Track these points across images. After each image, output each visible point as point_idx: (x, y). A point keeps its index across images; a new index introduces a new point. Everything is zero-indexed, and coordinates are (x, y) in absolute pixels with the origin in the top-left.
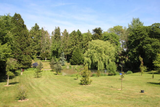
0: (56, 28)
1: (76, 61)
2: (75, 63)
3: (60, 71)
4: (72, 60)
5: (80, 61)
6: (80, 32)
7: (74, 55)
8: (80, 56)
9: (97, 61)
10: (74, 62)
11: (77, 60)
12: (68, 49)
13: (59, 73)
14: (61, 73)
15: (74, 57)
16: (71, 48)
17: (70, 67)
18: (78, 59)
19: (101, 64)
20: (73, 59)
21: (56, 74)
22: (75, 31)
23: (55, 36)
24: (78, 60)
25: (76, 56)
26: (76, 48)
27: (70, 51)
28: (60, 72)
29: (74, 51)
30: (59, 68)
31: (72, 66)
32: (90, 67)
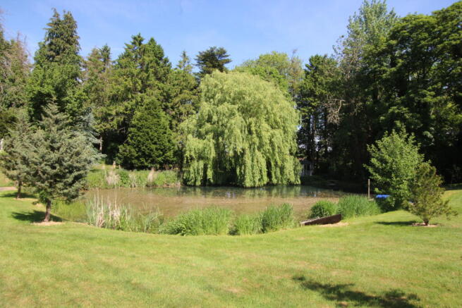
0: (56, 15)
1: (147, 152)
2: (142, 160)
3: (71, 190)
4: (133, 150)
5: (164, 151)
6: (159, 47)
7: (139, 129)
8: (165, 133)
9: (243, 150)
10: (137, 158)
11: (153, 147)
12: (111, 107)
13: (60, 207)
14: (78, 202)
15: (141, 134)
16: (126, 103)
17: (123, 177)
18: (155, 143)
19: (255, 160)
20: (133, 145)
21: (37, 217)
22: (139, 37)
23: (53, 47)
24: (157, 149)
25: (148, 133)
26: (146, 101)
27: (117, 114)
28: (70, 198)
29: (138, 114)
30: (60, 161)
31: (133, 175)
32: (210, 174)
